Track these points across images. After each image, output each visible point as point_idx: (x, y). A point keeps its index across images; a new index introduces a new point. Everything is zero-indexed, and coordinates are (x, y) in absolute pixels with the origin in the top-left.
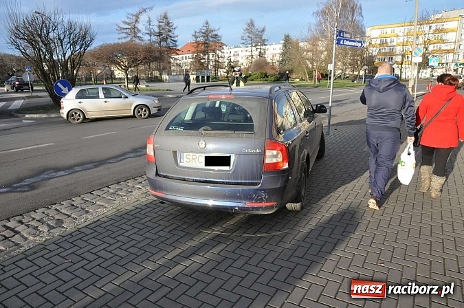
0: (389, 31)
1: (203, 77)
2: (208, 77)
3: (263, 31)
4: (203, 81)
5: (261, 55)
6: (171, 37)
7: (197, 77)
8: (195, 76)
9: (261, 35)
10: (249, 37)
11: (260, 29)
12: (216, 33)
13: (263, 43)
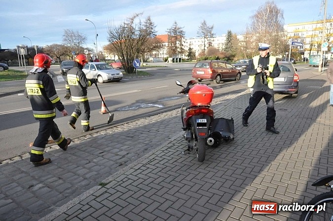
0: (300, 27)
1: (177, 59)
2: (180, 59)
3: (212, 28)
4: (177, 62)
5: (210, 44)
6: (152, 32)
7: (173, 59)
8: (172, 59)
9: (211, 31)
10: (202, 32)
11: (210, 27)
12: (181, 30)
13: (212, 36)
